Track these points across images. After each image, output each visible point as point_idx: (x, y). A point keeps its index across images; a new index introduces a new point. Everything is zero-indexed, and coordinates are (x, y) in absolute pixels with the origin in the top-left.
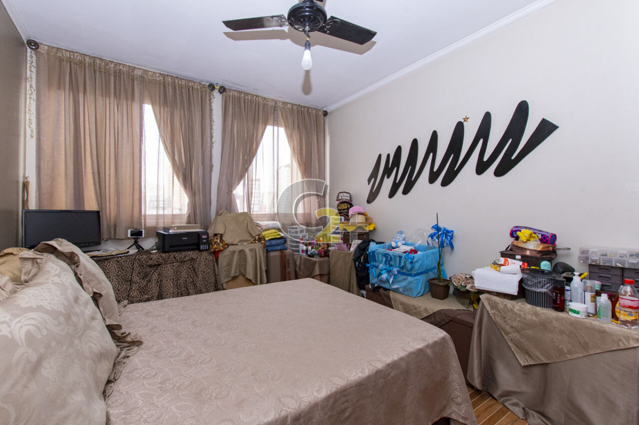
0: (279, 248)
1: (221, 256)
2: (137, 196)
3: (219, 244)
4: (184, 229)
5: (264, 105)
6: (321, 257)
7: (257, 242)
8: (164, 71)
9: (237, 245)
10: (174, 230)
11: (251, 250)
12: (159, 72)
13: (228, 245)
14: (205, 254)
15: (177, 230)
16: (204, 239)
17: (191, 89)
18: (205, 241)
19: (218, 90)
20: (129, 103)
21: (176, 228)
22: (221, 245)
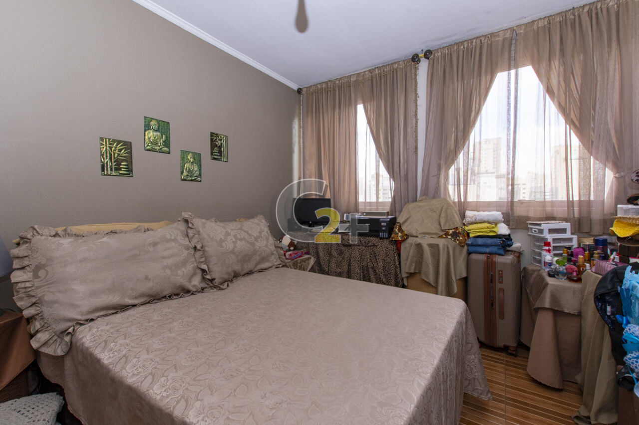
0: (488, 250)
1: (403, 247)
2: (353, 186)
3: (398, 234)
4: (371, 215)
5: (490, 46)
6: (570, 279)
7: (449, 237)
8: (371, 67)
9: (417, 237)
10: (364, 215)
11: (430, 245)
12: (368, 69)
13: (407, 236)
14: (386, 242)
15: (366, 215)
16: (384, 226)
17: (395, 71)
18: (384, 228)
19: (424, 58)
20: (347, 109)
21: (365, 214)
22: (400, 234)
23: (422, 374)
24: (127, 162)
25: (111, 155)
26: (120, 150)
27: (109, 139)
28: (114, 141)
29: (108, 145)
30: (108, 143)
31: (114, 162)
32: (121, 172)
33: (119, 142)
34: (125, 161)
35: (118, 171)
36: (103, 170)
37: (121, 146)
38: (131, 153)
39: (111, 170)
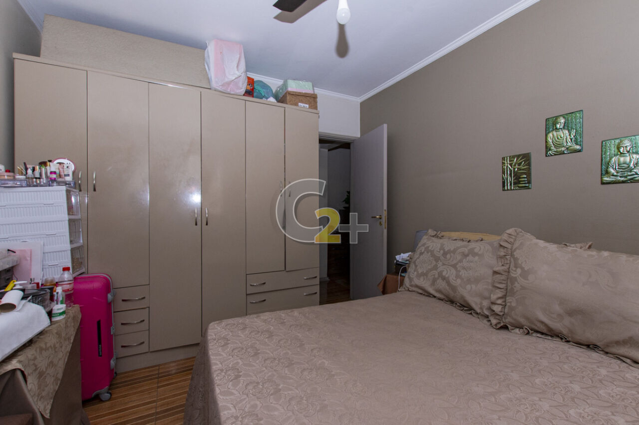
23: (234, 420)
24: (526, 175)
25: (511, 171)
26: (519, 165)
27: (510, 157)
28: (514, 157)
29: (508, 162)
30: (508, 160)
31: (514, 177)
32: (520, 185)
33: (518, 156)
34: (525, 173)
35: (516, 185)
36: (504, 186)
37: (521, 159)
38: (529, 164)
39: (511, 185)
